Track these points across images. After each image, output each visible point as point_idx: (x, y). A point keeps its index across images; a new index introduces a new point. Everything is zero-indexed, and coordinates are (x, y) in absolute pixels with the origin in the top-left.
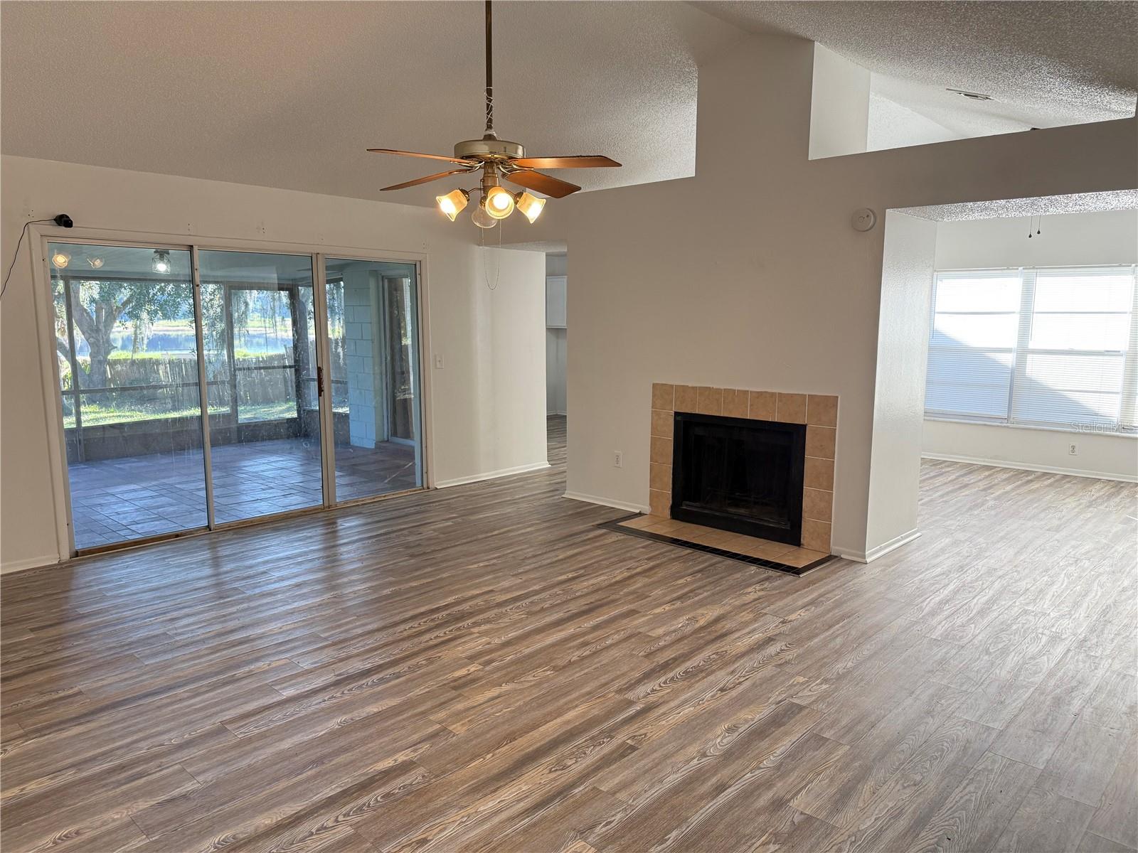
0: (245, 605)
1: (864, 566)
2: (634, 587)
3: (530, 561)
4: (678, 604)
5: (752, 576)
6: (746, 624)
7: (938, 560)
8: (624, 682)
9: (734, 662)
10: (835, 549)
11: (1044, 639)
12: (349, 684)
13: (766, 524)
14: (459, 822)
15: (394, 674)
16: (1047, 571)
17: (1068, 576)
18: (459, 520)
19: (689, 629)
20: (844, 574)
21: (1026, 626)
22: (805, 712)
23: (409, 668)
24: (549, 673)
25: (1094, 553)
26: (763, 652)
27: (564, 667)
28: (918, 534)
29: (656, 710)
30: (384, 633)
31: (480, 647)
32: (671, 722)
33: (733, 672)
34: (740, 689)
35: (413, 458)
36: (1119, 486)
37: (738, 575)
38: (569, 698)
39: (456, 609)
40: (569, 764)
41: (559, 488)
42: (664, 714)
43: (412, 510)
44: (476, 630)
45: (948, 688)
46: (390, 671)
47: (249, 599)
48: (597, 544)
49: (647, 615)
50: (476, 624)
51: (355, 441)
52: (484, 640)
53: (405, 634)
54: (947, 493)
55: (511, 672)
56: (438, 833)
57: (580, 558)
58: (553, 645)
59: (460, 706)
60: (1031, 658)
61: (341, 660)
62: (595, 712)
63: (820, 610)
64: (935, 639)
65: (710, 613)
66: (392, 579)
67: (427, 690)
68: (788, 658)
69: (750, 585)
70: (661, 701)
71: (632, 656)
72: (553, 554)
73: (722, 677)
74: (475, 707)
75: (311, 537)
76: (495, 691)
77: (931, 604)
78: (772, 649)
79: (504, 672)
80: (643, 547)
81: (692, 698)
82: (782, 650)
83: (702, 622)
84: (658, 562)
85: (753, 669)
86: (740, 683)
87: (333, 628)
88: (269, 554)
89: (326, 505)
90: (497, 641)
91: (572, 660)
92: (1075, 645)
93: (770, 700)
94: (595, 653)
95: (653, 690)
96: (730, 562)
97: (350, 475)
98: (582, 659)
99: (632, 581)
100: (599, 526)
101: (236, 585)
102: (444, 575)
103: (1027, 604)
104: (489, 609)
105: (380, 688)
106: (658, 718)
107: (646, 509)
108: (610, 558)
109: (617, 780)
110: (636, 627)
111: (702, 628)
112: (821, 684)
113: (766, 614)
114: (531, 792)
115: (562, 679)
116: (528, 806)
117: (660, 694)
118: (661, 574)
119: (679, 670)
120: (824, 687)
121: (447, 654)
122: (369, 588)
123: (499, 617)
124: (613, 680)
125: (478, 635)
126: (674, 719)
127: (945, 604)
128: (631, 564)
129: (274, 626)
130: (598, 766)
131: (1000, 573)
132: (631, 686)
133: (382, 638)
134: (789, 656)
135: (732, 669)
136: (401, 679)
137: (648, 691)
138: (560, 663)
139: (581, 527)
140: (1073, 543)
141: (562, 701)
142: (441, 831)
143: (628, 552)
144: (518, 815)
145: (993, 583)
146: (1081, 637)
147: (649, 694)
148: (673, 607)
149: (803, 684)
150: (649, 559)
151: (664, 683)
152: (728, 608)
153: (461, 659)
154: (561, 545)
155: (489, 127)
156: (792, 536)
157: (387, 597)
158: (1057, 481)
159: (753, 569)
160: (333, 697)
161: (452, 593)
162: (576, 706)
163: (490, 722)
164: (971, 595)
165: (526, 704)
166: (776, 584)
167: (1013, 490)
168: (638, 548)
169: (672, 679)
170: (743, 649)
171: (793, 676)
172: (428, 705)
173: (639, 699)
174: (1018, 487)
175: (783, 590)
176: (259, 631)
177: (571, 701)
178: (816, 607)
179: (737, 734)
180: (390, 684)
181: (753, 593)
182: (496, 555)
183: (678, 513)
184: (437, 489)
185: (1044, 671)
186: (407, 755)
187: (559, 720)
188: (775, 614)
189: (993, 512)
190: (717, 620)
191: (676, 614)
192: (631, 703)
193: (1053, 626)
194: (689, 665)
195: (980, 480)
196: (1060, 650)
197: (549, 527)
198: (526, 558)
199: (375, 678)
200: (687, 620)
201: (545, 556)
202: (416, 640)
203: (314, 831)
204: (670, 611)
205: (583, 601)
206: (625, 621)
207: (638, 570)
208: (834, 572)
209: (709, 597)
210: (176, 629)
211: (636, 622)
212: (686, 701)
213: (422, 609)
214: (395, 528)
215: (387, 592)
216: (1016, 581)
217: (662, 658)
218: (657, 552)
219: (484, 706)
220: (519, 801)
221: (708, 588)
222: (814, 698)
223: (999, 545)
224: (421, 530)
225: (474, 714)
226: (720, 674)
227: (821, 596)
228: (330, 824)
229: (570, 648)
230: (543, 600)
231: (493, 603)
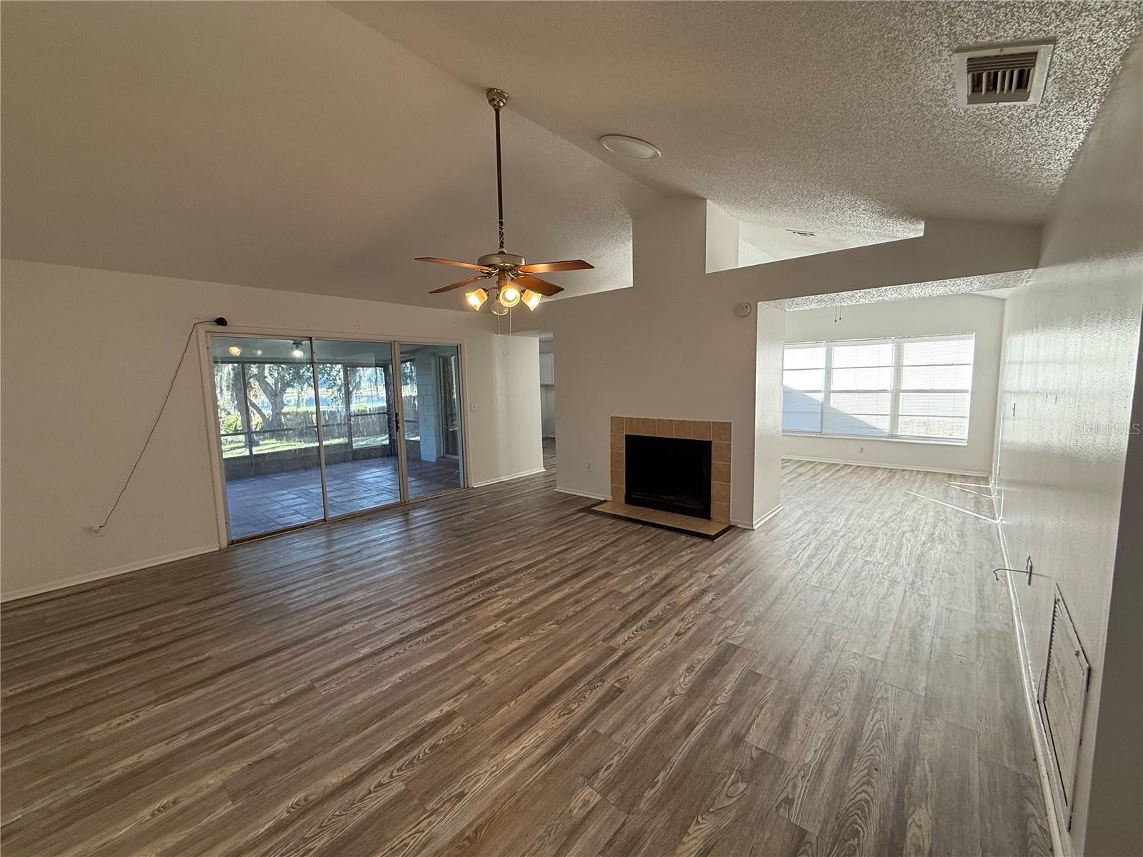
0: (342, 578)
1: (752, 532)
2: (607, 555)
3: (536, 538)
4: (638, 566)
5: (684, 543)
6: (686, 579)
7: (798, 526)
8: (606, 633)
9: (682, 611)
10: (733, 521)
11: (886, 583)
12: (409, 641)
13: (688, 506)
14: (490, 772)
15: (442, 631)
16: (870, 531)
17: (886, 535)
18: (488, 509)
19: (647, 587)
20: (743, 538)
21: (871, 573)
22: (739, 651)
23: (454, 625)
24: (553, 626)
25: (895, 517)
26: (700, 601)
27: (564, 621)
28: (782, 508)
29: (632, 655)
30: (436, 598)
31: (504, 607)
32: (645, 665)
33: (683, 619)
34: (691, 633)
35: (458, 469)
36: (892, 471)
37: (674, 543)
38: (569, 647)
39: (486, 576)
40: (573, 708)
41: (552, 485)
42: (639, 658)
43: (457, 503)
44: (500, 593)
45: (834, 625)
46: (440, 629)
47: (345, 573)
48: (579, 524)
49: (617, 577)
50: (501, 588)
51: (423, 458)
52: (507, 600)
53: (452, 597)
54: (791, 480)
55: (527, 626)
56: (473, 785)
57: (569, 534)
58: (555, 603)
59: (490, 658)
60: (883, 598)
61: (406, 621)
62: (589, 659)
63: (732, 565)
64: (814, 586)
65: (661, 572)
66: (442, 554)
67: (466, 644)
68: (718, 606)
69: (683, 550)
70: (635, 647)
71: (611, 609)
72: (550, 532)
73: (676, 624)
74: (501, 658)
75: (390, 525)
76: (515, 645)
77: (804, 559)
78: (707, 599)
79: (521, 627)
80: (610, 525)
81: (657, 642)
82: (713, 599)
83: (656, 580)
84: (620, 535)
85: (697, 617)
86: (689, 628)
87: (402, 594)
88: (363, 538)
89: (402, 501)
90: (515, 601)
91: (569, 615)
92: (908, 586)
93: (713, 641)
94: (585, 608)
95: (629, 638)
96: (667, 533)
97: (419, 480)
98: (576, 613)
99: (605, 550)
100: (580, 511)
101: (338, 562)
102: (478, 551)
103: (866, 556)
104: (510, 575)
105: (434, 643)
106: (636, 662)
107: (609, 498)
108: (589, 533)
109: (611, 722)
110: (612, 586)
111: (656, 585)
112: (746, 626)
113: (697, 571)
114: (546, 737)
115: (564, 631)
116: (545, 752)
117: (634, 641)
118: (623, 544)
119: (645, 621)
120: (748, 628)
121: (481, 614)
122: (427, 562)
123: (517, 581)
124: (599, 631)
125: (501, 597)
126: (647, 661)
127: (813, 558)
128: (603, 537)
129: (360, 595)
130: (595, 709)
131: (841, 534)
132: (613, 635)
133: (435, 601)
134: (719, 604)
135: (681, 617)
136: (447, 636)
137: (626, 638)
138: (562, 617)
139: (568, 512)
140: (879, 510)
141: (565, 650)
142: (476, 783)
143: (600, 528)
144: (537, 762)
145: (839, 541)
146: (910, 580)
147: (626, 641)
148: (634, 569)
149: (732, 627)
150: (614, 533)
151: (637, 631)
152: (671, 568)
153: (490, 617)
154: (556, 525)
155: (502, 247)
156: (705, 513)
157: (440, 568)
158: (854, 469)
159: (683, 537)
160: (397, 653)
161: (484, 563)
162: (575, 654)
163: (512, 671)
164: (827, 550)
165: (538, 654)
166: (700, 548)
167: (830, 476)
168: (606, 526)
169: (641, 627)
170: (687, 600)
171: (724, 621)
172: (467, 657)
173: (620, 646)
174: (832, 474)
175: (705, 552)
176: (349, 598)
177: (571, 650)
178: (729, 564)
179: (694, 673)
180: (440, 640)
181: (686, 556)
182: (513, 534)
183: (629, 500)
184: (473, 488)
185: (895, 608)
186: (450, 706)
187: (563, 668)
188: (704, 571)
189: (823, 491)
190: (666, 577)
191: (637, 574)
192: (614, 650)
193: (888, 572)
194: (652, 615)
195: (808, 470)
196: (899, 590)
197: (547, 513)
198: (534, 536)
199: (429, 635)
200: (646, 578)
201: (546, 533)
202: (459, 602)
203: (372, 788)
204: (633, 572)
205: (573, 567)
206: (603, 582)
207: (608, 542)
208: (736, 537)
209: (658, 560)
210: (290, 599)
211: (611, 582)
212: (653, 646)
213: (463, 578)
214: (447, 517)
215: (440, 564)
216: (853, 539)
217: (633, 610)
218: (619, 528)
219: (508, 656)
220: (537, 747)
221: (655, 553)
222: (743, 639)
223: (834, 514)
224: (464, 517)
225: (500, 665)
226: (675, 621)
227: (731, 555)
228: (386, 780)
229: (567, 605)
230: (546, 567)
231: (512, 571)
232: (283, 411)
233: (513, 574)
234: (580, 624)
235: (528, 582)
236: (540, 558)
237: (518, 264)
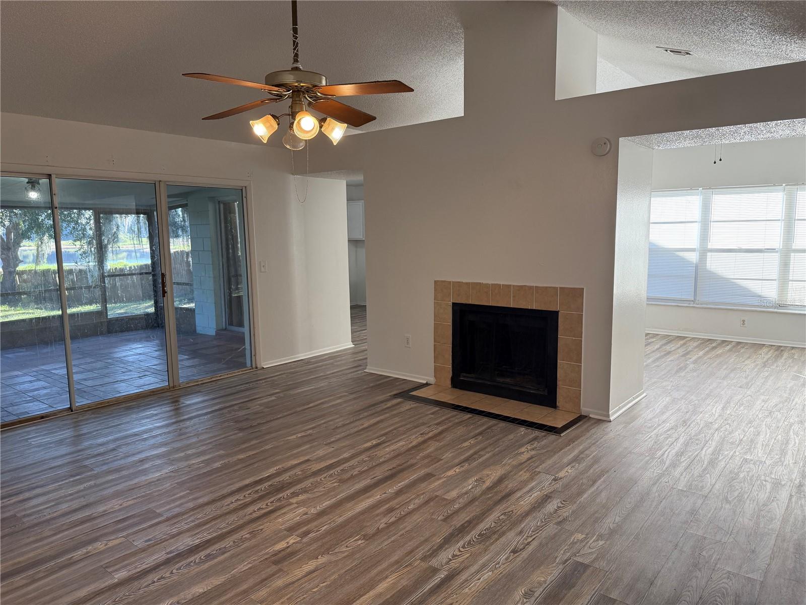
0: (92, 483)
1: (609, 424)
2: (428, 451)
3: (340, 430)
4: (466, 466)
5: (523, 436)
6: (525, 482)
7: (664, 417)
8: (427, 549)
9: (521, 521)
10: (585, 410)
11: (769, 486)
12: (178, 562)
13: (528, 391)
15: (220, 549)
16: (750, 422)
17: (769, 427)
18: (281, 395)
19: (478, 491)
20: (597, 431)
21: (750, 474)
22: (588, 572)
23: (234, 542)
24: (360, 542)
25: (781, 405)
26: (543, 510)
27: (374, 535)
28: (645, 394)
29: (458, 577)
30: (213, 506)
31: (298, 518)
32: (473, 589)
33: (521, 532)
34: (530, 548)
35: (244, 344)
36: (780, 349)
37: (511, 437)
38: (380, 568)
39: (277, 479)
41: (360, 364)
42: (466, 580)
43: (242, 387)
44: (294, 500)
45: (705, 538)
46: (217, 546)
47: (96, 477)
48: (395, 412)
49: (440, 478)
50: (295, 494)
51: (199, 329)
52: (302, 510)
53: (232, 506)
54: (657, 359)
55: (327, 542)
57: (382, 425)
58: (363, 513)
59: (279, 583)
60: (764, 505)
61: (173, 536)
62: (404, 582)
63: (582, 466)
64: (682, 490)
65: (493, 474)
66: (222, 452)
67: (250, 565)
68: (565, 515)
69: (522, 446)
70: (462, 567)
71: (432, 520)
72: (358, 423)
73: (512, 538)
74: (293, 583)
75: (156, 415)
76: (311, 565)
77: (670, 457)
78: (551, 507)
79: (320, 543)
80: (432, 414)
81: (489, 561)
82: (559, 507)
83: (488, 483)
84: (445, 427)
85: (538, 529)
86: (529, 544)
87: (168, 503)
88: (120, 432)
89: (171, 385)
90: (313, 511)
91: (380, 528)
92: (794, 490)
93: (557, 560)
94: (400, 519)
95: (454, 556)
96: (503, 424)
97: (194, 358)
98: (389, 526)
99: (426, 445)
100: (396, 396)
101: (87, 463)
102: (267, 447)
103: (746, 453)
104: (307, 478)
105: (206, 565)
106: (462, 586)
107: (432, 380)
108: (406, 425)
111: (489, 489)
112: (597, 540)
113: (540, 472)
115: (374, 547)
117: (460, 559)
118: (449, 437)
119: (474, 534)
120: (601, 543)
121: (269, 527)
122: (202, 462)
123: (316, 485)
124: (417, 547)
125: (296, 505)
126: (476, 585)
127: (681, 456)
128: (424, 429)
129: (115, 504)
131: (716, 426)
132: (434, 553)
133: (210, 511)
134: (565, 513)
135: (520, 529)
136: (226, 555)
137: (450, 557)
138: (371, 531)
139: (381, 398)
140: (762, 397)
141: (374, 572)
143: (419, 418)
145: (713, 435)
146: (797, 482)
147: (451, 560)
148: (462, 469)
149: (582, 541)
150: (437, 424)
151: (464, 547)
152: (508, 468)
153: (280, 531)
154: (366, 414)
155: (296, 61)
156: (549, 399)
157: (218, 470)
158: (734, 347)
159: (522, 430)
160: (162, 578)
161: (274, 463)
162: (387, 577)
163: (307, 599)
164: (699, 446)
165: (340, 577)
166: (543, 443)
167: (705, 354)
168: (427, 415)
169: (469, 543)
170: (526, 508)
171: (572, 534)
172: (251, 582)
173: (442, 566)
174: (708, 352)
175: (549, 449)
176: (101, 509)
177: (381, 572)
178: (579, 463)
179: (533, 599)
180: (216, 560)
181: (526, 453)
182: (311, 426)
183: (456, 383)
184: (263, 368)
185: (778, 517)
187: (372, 593)
188: (547, 472)
189: (695, 374)
190: (500, 480)
191: (465, 476)
192: (435, 571)
193: (771, 473)
194: (482, 527)
195: (678, 348)
196: (784, 495)
197: (355, 399)
198: (337, 428)
199: (202, 554)
200: (476, 481)
201: (353, 425)
202: (241, 513)
204: (460, 473)
205: (386, 467)
206: (423, 485)
207: (430, 435)
208: (587, 430)
209: (491, 457)
210: (25, 510)
211: (432, 486)
212: (484, 566)
213: (247, 482)
214: (227, 405)
215: (217, 465)
216: (730, 433)
217: (458, 521)
218: (443, 418)
219: (303, 580)
221: (488, 449)
222: (594, 556)
223: (707, 402)
224: (249, 405)
225: (293, 591)
226: (511, 535)
227: (581, 452)
229: (377, 515)
230: (353, 467)
231: (309, 473)
232: (17, 269)
233: (310, 476)
234: (393, 539)
235: (329, 485)
236: (346, 455)
237: (317, 83)
